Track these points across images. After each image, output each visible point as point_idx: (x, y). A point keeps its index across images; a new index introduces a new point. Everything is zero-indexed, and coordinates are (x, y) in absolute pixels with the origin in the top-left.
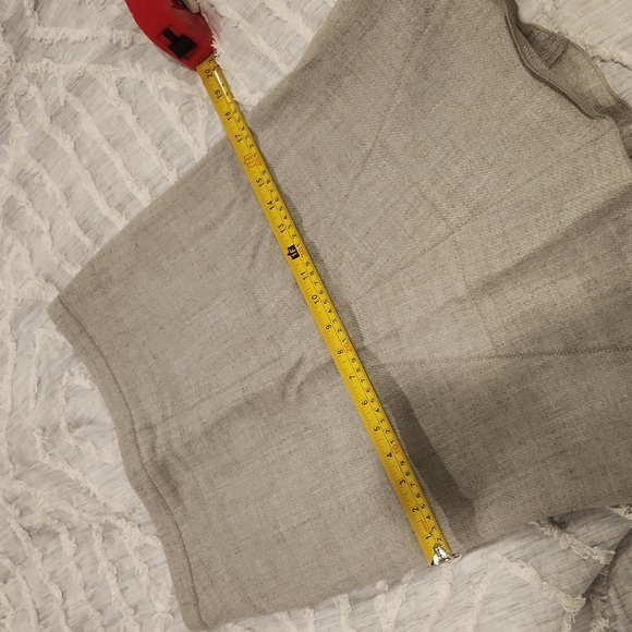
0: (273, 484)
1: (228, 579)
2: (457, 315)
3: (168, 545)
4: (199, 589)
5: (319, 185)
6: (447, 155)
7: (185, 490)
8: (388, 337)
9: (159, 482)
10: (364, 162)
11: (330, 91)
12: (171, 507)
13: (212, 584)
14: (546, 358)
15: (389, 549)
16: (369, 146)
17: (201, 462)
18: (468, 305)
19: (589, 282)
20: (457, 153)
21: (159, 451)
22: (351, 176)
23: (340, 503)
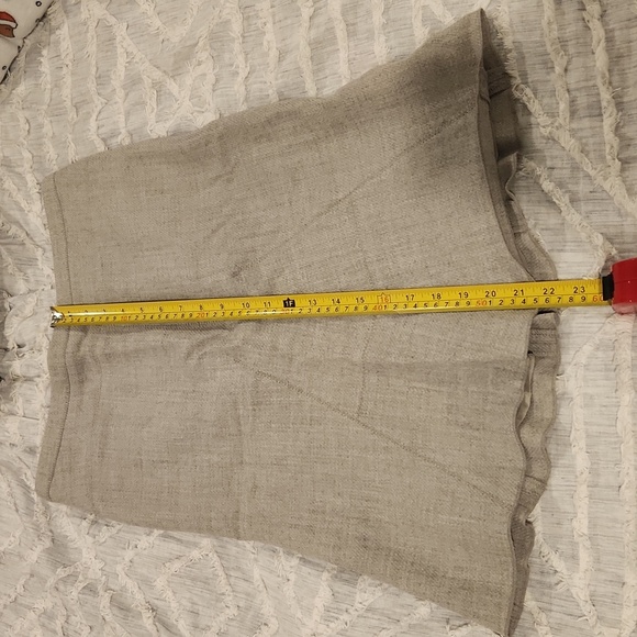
0: (150, 419)
1: (83, 473)
2: (345, 371)
3: (52, 422)
4: (58, 469)
5: (290, 203)
6: (400, 245)
7: (89, 387)
8: (283, 356)
9: (72, 371)
10: (331, 206)
11: (332, 132)
12: (72, 394)
13: (70, 470)
14: (391, 444)
15: (213, 515)
16: (340, 196)
17: (112, 373)
18: (357, 369)
19: (452, 406)
20: (408, 248)
21: (82, 349)
22: (315, 212)
23: (195, 461)
